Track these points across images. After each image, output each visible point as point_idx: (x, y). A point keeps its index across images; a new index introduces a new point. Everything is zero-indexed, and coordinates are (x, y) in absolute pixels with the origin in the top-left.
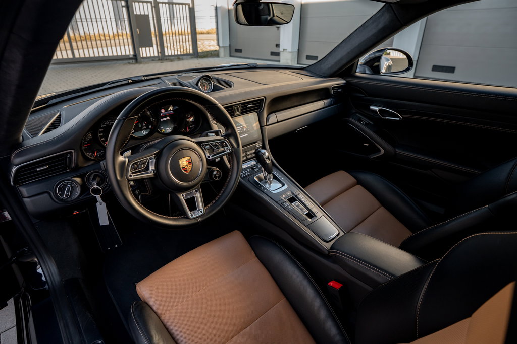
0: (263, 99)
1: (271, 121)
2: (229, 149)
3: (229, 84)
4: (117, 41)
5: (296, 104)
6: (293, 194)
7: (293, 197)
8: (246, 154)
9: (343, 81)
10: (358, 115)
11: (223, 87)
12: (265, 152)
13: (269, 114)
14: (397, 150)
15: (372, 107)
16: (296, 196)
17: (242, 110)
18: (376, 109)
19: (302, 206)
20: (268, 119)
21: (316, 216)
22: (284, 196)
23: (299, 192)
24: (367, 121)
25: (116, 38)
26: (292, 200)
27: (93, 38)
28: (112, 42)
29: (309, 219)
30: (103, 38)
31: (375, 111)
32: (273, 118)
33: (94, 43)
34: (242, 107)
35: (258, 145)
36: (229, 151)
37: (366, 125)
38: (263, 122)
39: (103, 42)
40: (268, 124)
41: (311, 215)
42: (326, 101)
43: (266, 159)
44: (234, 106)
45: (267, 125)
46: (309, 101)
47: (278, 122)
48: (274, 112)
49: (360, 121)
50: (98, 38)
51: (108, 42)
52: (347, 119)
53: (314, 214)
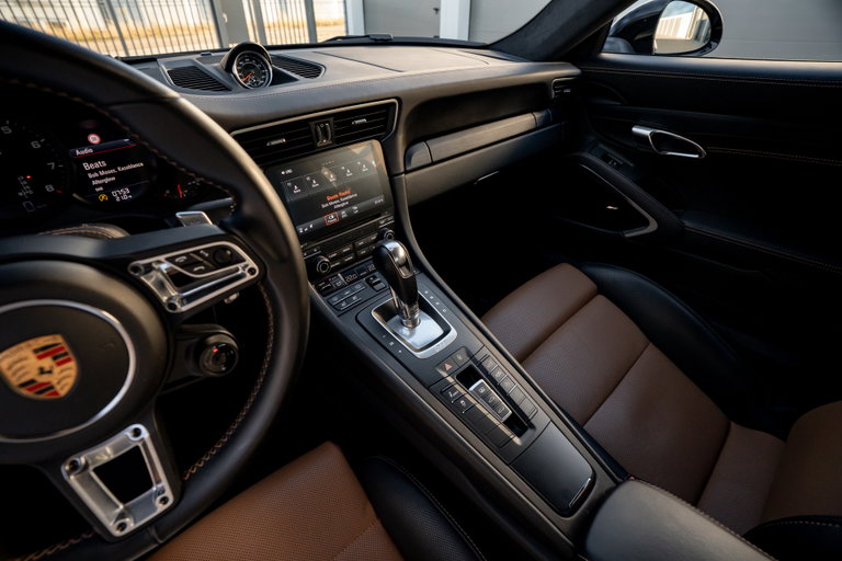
0: (394, 104)
1: (415, 162)
2: (252, 271)
3: (313, 70)
4: (201, 37)
5: (474, 120)
6: (472, 357)
7: (470, 367)
8: (354, 245)
9: (574, 71)
10: (601, 146)
11: (293, 75)
12: (396, 250)
13: (410, 144)
14: (687, 223)
15: (635, 130)
16: (480, 365)
17: (337, 133)
18: (646, 132)
19: (495, 396)
20: (407, 158)
21: (532, 427)
22: (448, 367)
23: (485, 351)
24: (620, 159)
25: (200, 33)
26: (468, 376)
27: (165, 33)
28: (194, 37)
29: (517, 440)
30: (179, 32)
31: (644, 138)
32: (421, 154)
33: (167, 40)
34: (338, 125)
35: (384, 221)
36: (249, 277)
37: (618, 167)
38: (396, 163)
39: (181, 39)
40: (408, 169)
41: (519, 422)
42: (538, 115)
43: (400, 266)
44: (312, 124)
45: (406, 172)
46: (502, 114)
47: (433, 163)
48: (425, 139)
49: (606, 158)
50: (172, 33)
51: (188, 38)
52: (578, 154)
53: (528, 421)
